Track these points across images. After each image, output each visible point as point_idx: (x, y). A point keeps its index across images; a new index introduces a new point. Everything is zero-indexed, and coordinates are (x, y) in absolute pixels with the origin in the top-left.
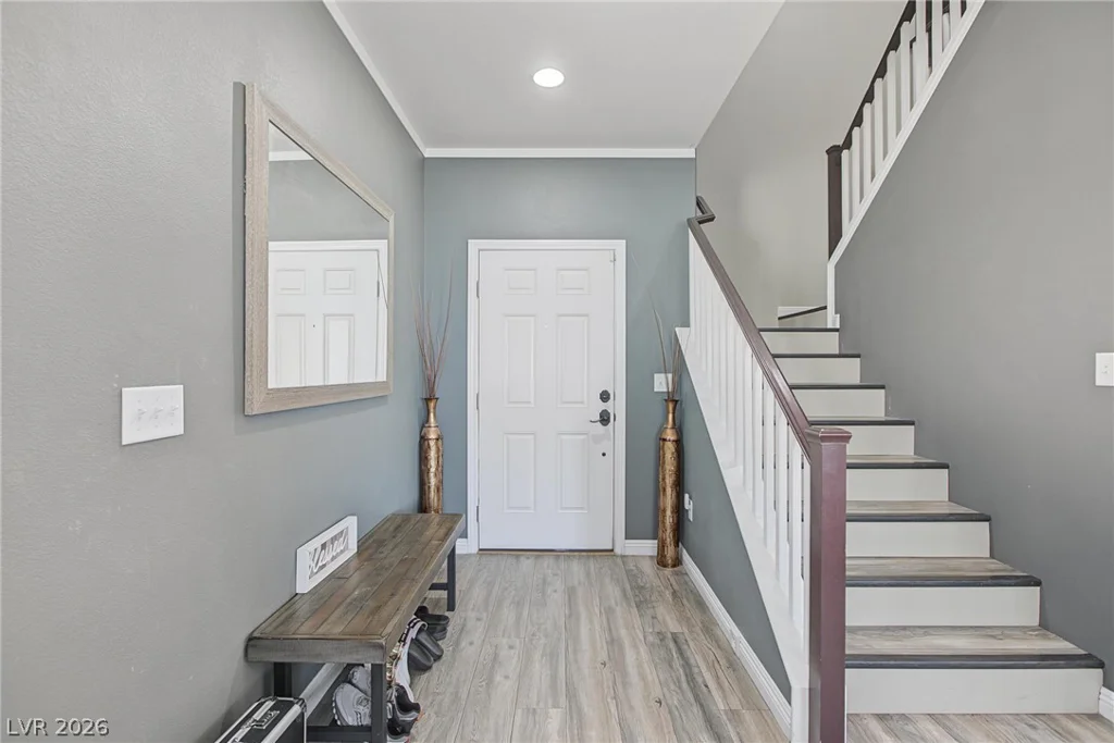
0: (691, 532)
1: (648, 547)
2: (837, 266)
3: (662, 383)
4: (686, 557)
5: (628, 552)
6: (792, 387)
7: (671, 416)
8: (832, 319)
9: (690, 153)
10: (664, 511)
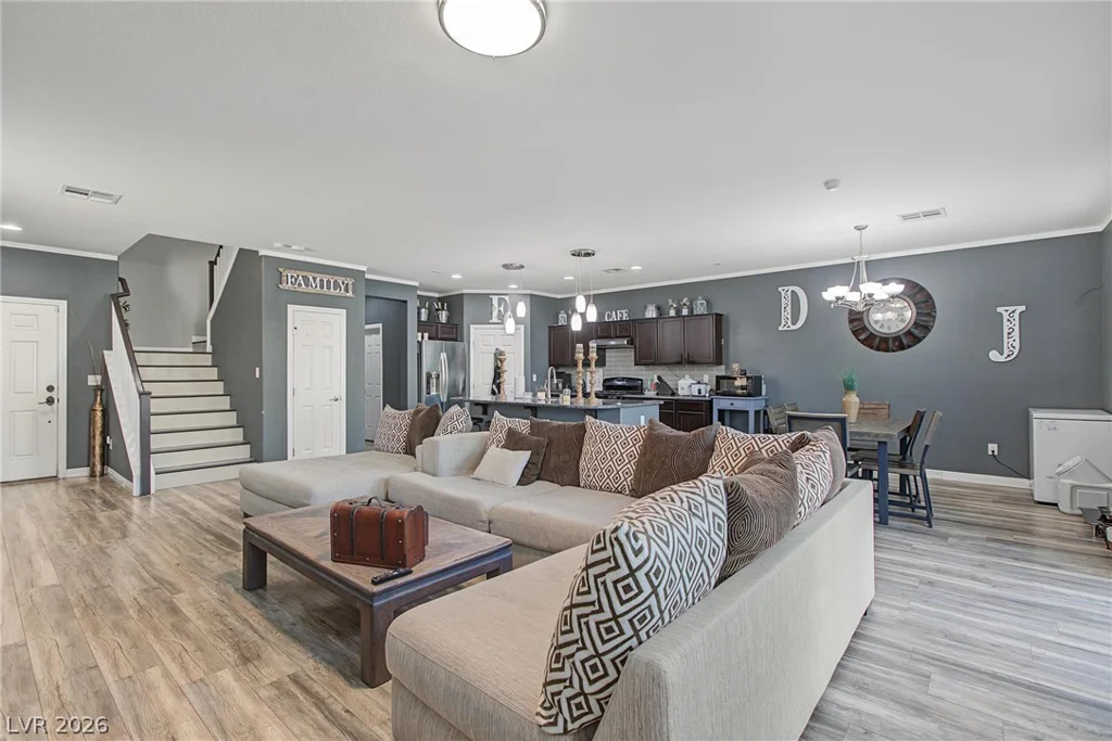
0: (112, 456)
1: (85, 471)
2: (212, 321)
3: (94, 380)
4: (110, 471)
5: (68, 476)
6: (142, 382)
7: (99, 398)
8: (209, 348)
9: (115, 258)
10: (94, 448)
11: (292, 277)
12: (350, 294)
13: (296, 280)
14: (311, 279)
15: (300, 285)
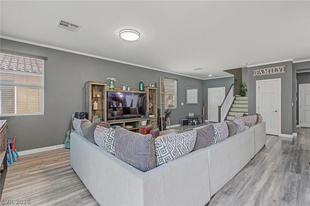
11: (257, 72)
12: (283, 72)
13: (259, 72)
14: (265, 70)
15: (260, 73)
